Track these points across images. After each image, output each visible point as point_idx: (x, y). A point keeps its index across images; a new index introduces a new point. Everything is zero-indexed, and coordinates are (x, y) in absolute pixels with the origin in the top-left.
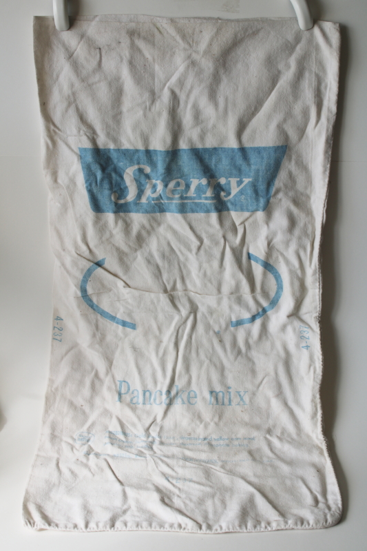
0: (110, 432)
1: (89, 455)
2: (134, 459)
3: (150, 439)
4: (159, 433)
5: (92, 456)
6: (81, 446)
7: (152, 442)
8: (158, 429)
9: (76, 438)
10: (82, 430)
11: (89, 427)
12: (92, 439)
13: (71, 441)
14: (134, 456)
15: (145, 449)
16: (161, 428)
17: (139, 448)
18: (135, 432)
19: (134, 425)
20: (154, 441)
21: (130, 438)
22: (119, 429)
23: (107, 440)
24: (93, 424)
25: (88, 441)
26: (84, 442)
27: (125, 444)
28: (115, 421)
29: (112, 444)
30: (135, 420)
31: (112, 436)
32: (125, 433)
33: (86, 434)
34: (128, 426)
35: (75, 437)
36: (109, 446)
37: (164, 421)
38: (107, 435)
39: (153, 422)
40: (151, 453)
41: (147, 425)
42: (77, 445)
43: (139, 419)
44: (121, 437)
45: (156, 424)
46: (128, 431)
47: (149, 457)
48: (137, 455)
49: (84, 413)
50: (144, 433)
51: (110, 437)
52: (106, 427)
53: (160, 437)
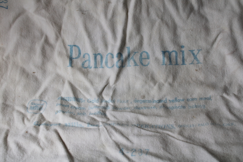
0: (62, 99)
1: (39, 125)
2: (86, 129)
3: (104, 104)
4: (112, 97)
5: (42, 127)
6: (33, 115)
7: (105, 108)
8: (111, 93)
9: (29, 107)
10: (34, 98)
11: (42, 94)
12: (44, 107)
13: (22, 111)
14: (85, 126)
15: (98, 116)
16: (115, 91)
17: (92, 116)
18: (88, 97)
19: (86, 90)
20: (107, 106)
21: (83, 104)
22: (71, 95)
23: (58, 108)
24: (45, 91)
25: (40, 109)
26: (35, 111)
27: (78, 111)
28: (67, 87)
29: (64, 112)
30: (88, 84)
31: (64, 103)
32: (77, 99)
33: (38, 102)
34: (81, 91)
35: (27, 105)
36: (60, 114)
37: (117, 83)
38: (59, 102)
39: (106, 86)
40: (104, 120)
41: (100, 89)
42: (29, 114)
43: (92, 83)
44: (74, 103)
45: (109, 88)
46: (80, 97)
47: (101, 126)
48: (89, 124)
49: (36, 79)
50: (97, 98)
51: (62, 105)
52: (59, 93)
53: (113, 101)
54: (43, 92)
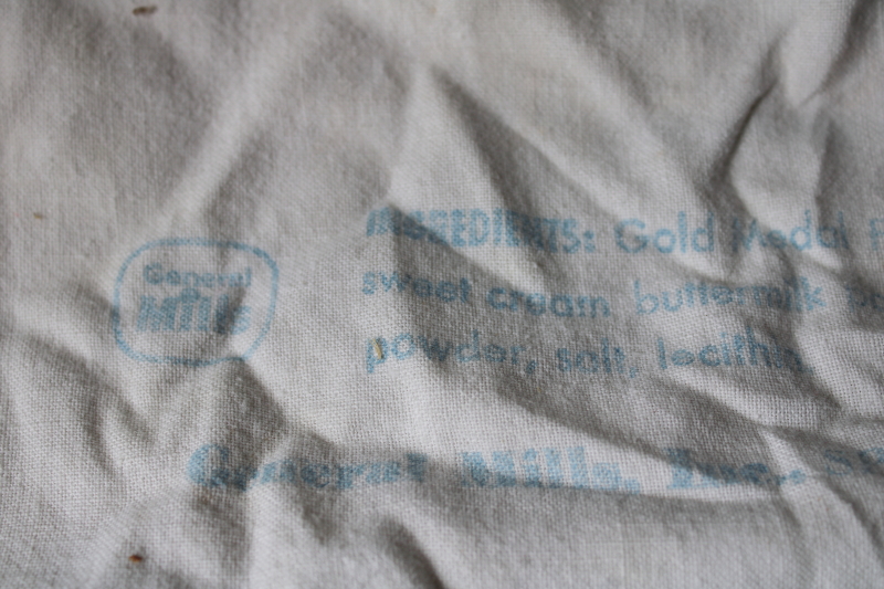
0: (405, 228)
1: (240, 485)
3: (757, 264)
4: (823, 201)
6: (170, 382)
7: (782, 297)
8: (808, 169)
10: (162, 226)
11: (224, 192)
13: (76, 337)
14: (656, 478)
15: (742, 382)
16: (833, 149)
17: (687, 377)
18: (616, 203)
19: (595, 141)
20: (791, 279)
21: (578, 263)
22: (480, 194)
23: (384, 315)
24: (253, 163)
27: (552, 333)
28: (430, 122)
29: (438, 353)
31: (423, 268)
32: (531, 229)
34: (551, 151)
35: (110, 287)
36: (409, 374)
37: (849, 83)
38: (382, 256)
39: (753, 109)
41: (711, 138)
42: (134, 378)
43: (635, 82)
44: (507, 263)
45: (785, 122)
46: (553, 205)
48: (682, 458)
49: (168, 68)
50: (696, 215)
51: (411, 284)
52: (367, 179)
53: (837, 235)
54: (232, 176)
